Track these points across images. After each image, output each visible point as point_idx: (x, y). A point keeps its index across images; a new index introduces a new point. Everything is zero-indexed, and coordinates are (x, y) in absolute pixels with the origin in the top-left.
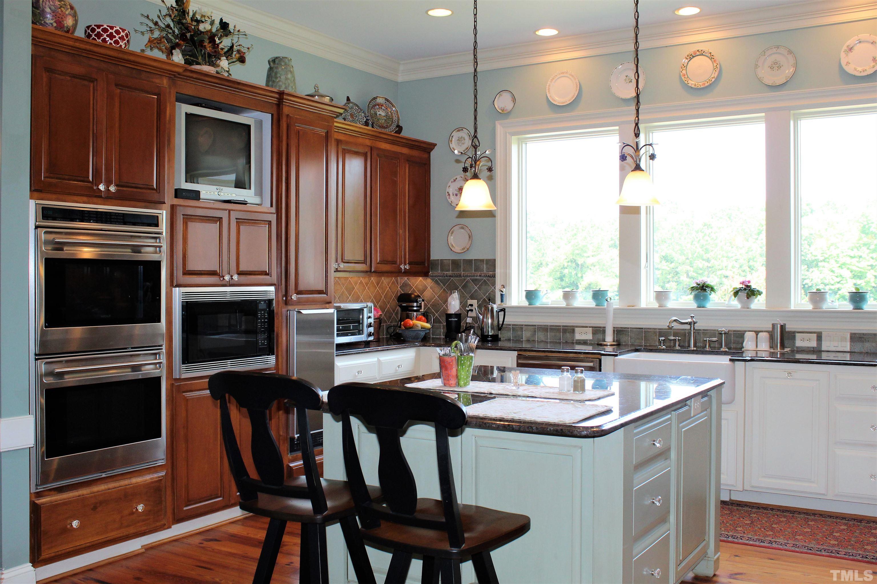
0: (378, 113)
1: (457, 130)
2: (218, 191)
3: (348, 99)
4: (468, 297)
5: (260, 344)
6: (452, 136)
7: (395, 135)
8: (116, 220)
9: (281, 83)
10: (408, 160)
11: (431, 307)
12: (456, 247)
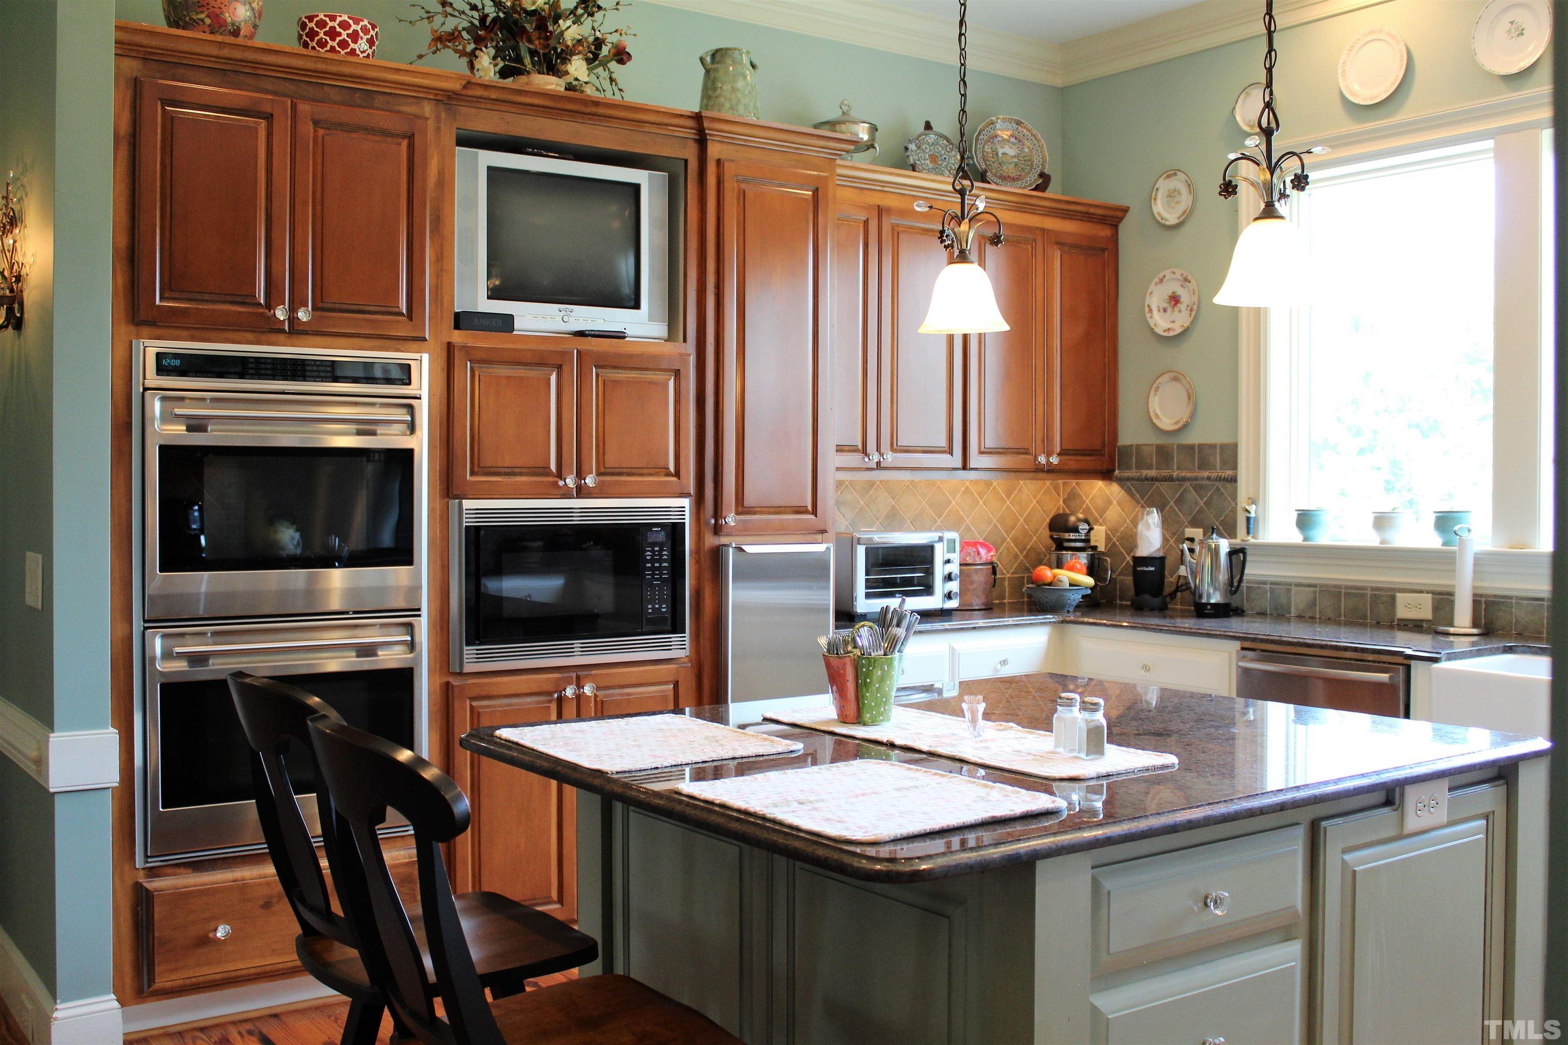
0: (1001, 151)
1: (1165, 175)
2: (563, 313)
3: (928, 126)
4: (1186, 523)
5: (650, 611)
6: (1157, 189)
7: (1034, 193)
8: (315, 374)
9: (722, 100)
10: (1058, 243)
11: (1118, 543)
12: (1164, 419)
